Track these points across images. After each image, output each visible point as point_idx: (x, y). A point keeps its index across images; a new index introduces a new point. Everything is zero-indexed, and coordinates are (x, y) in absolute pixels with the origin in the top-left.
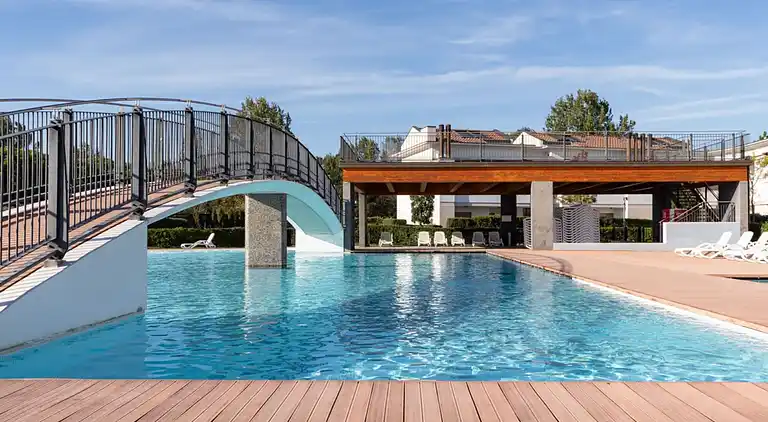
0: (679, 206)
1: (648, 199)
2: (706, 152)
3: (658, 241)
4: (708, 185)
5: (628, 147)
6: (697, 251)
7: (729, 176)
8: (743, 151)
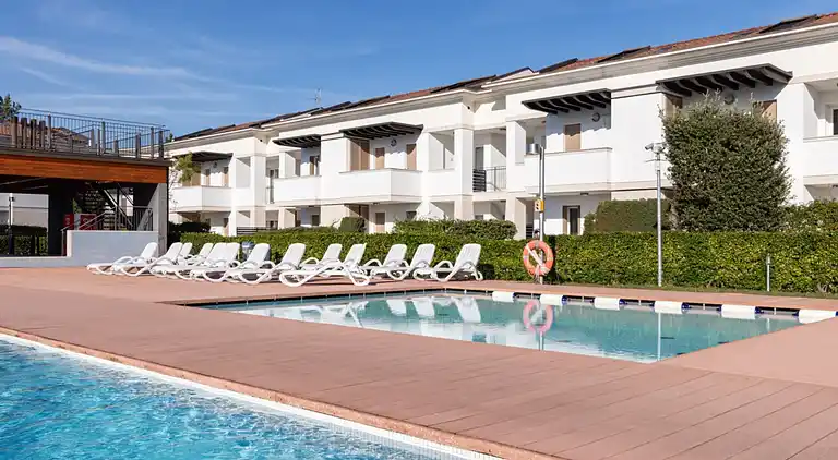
0: (84, 211)
1: (42, 201)
2: (117, 146)
3: (59, 254)
4: (119, 187)
5: (13, 134)
6: (118, 266)
7: (146, 177)
8: (161, 150)
